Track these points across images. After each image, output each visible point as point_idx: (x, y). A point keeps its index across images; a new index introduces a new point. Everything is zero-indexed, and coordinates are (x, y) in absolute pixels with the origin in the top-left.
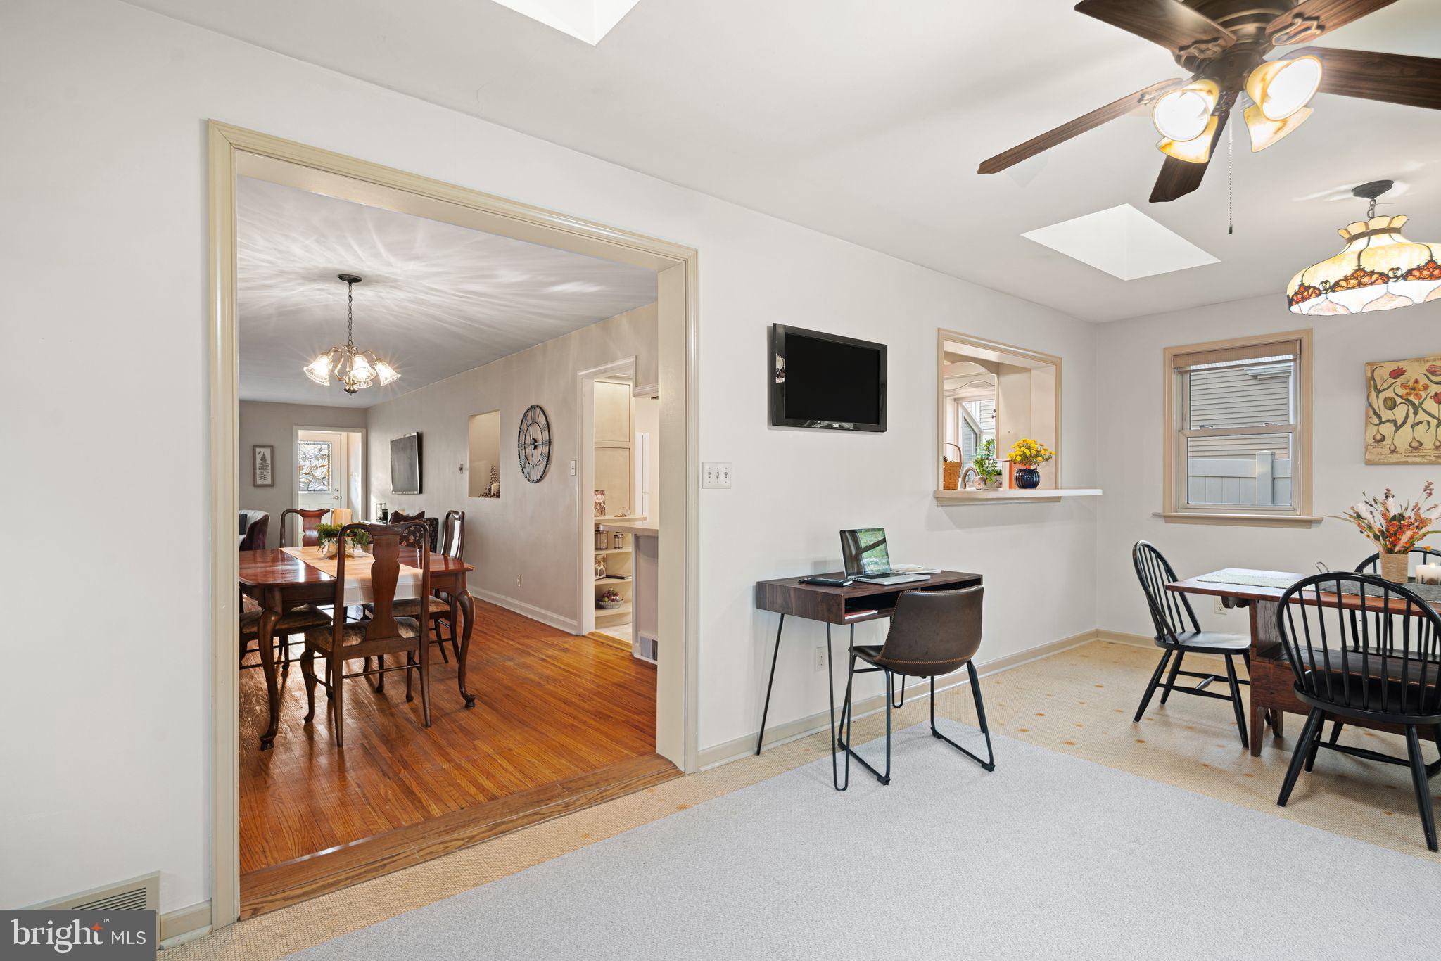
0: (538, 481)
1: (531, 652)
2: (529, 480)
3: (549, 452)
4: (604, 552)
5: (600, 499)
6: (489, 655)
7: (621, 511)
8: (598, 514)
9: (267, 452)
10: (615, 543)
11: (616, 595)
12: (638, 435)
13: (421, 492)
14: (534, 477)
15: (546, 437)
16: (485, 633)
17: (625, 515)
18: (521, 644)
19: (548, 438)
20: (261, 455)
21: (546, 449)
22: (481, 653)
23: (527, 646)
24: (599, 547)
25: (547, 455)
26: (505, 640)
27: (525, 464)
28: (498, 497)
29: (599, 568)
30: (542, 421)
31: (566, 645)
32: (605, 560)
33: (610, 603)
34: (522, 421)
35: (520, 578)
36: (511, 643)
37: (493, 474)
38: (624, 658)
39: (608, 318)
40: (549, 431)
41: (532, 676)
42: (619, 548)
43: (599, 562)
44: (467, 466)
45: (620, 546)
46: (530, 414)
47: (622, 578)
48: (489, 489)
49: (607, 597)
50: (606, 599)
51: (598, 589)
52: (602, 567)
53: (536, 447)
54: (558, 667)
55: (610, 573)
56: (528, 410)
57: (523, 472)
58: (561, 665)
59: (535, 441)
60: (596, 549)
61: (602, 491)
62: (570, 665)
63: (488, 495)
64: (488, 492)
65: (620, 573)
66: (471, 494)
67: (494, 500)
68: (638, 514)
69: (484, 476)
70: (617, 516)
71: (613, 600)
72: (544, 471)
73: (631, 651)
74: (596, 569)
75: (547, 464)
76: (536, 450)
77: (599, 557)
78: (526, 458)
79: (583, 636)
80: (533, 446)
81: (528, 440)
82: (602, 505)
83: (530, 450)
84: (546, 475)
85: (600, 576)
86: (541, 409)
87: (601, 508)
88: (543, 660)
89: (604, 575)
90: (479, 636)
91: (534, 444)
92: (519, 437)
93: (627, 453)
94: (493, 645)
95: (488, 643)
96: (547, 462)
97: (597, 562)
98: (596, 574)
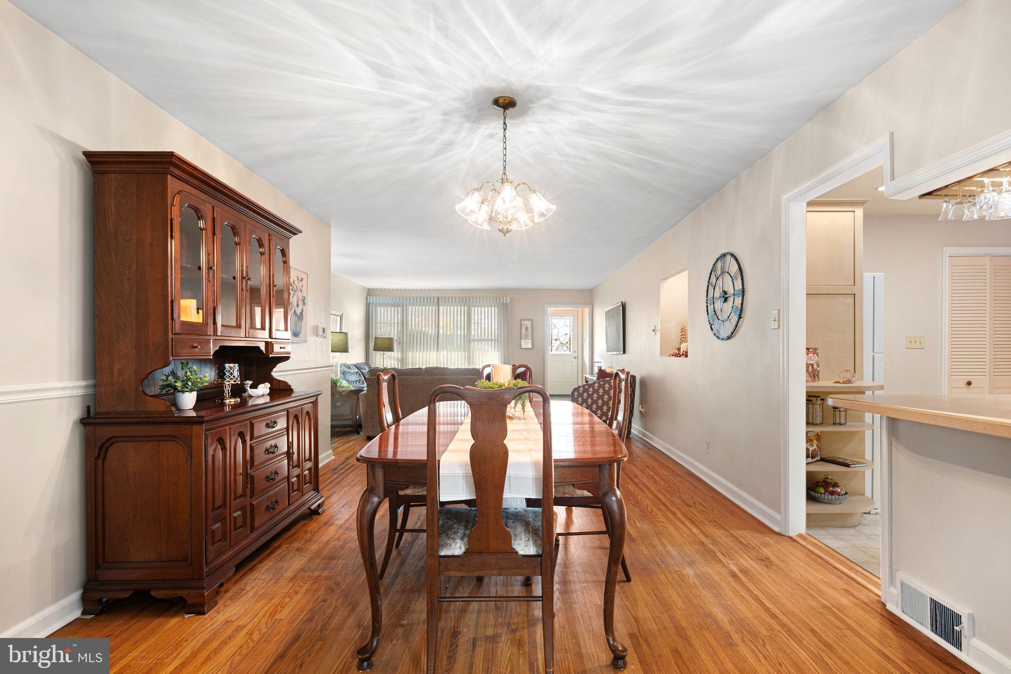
0: (729, 338)
1: (719, 554)
2: (718, 338)
3: (742, 304)
4: (818, 429)
5: (814, 359)
6: (664, 546)
7: (843, 375)
8: (810, 379)
9: (528, 323)
10: (834, 417)
11: (836, 485)
12: (867, 277)
13: (624, 352)
14: (724, 334)
15: (739, 286)
16: (666, 506)
17: (849, 382)
18: (706, 536)
19: (741, 287)
20: (525, 326)
21: (738, 301)
22: (656, 541)
23: (715, 542)
24: (811, 421)
25: (739, 307)
26: (687, 523)
27: (713, 321)
28: (686, 356)
29: (811, 449)
30: (734, 268)
31: (766, 552)
32: (818, 437)
33: (828, 497)
34: (711, 274)
35: (708, 444)
36: (695, 530)
37: (683, 335)
38: (865, 605)
39: (833, 101)
40: (742, 279)
41: (718, 612)
42: (840, 424)
43: (811, 441)
44: (659, 328)
45: (843, 421)
46: (719, 264)
47: (847, 465)
48: (679, 349)
49: (822, 486)
50: (822, 490)
51: (810, 476)
52: (815, 447)
53: (726, 300)
54: (757, 599)
55: (826, 455)
56: (718, 260)
57: (712, 329)
58: (762, 597)
59: (725, 293)
60: (808, 423)
61: (816, 349)
62: (775, 601)
63: (677, 355)
64: (677, 352)
65: (842, 456)
66: (662, 353)
67: (683, 359)
68: (867, 382)
69: (675, 336)
70: (839, 382)
71: (832, 493)
72: (736, 326)
73: (879, 593)
74: (808, 450)
75: (740, 317)
76: (726, 304)
77: (811, 435)
78: (715, 313)
79: (790, 537)
80: (723, 299)
81: (718, 293)
82: (815, 366)
83: (719, 304)
84: (738, 331)
85: (813, 458)
86: (732, 255)
87: (814, 370)
88: (734, 575)
89: (818, 458)
90: (660, 510)
91: (723, 297)
92: (707, 291)
93: (850, 300)
94: (672, 530)
95: (667, 525)
96: (740, 315)
97: (809, 440)
98: (808, 457)
